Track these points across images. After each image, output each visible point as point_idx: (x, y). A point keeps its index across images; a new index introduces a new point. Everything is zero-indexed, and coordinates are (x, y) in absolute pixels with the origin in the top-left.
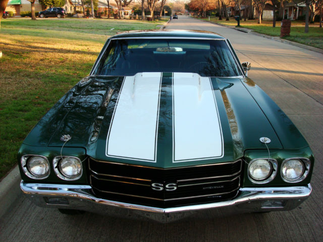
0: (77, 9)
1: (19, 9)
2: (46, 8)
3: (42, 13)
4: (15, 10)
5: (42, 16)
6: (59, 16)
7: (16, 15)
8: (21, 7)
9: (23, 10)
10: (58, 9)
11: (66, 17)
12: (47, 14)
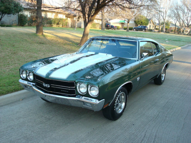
0: (157, 27)
1: (123, 25)
2: (138, 25)
3: (134, 28)
4: (121, 26)
5: (134, 30)
6: (144, 30)
7: (122, 28)
8: (125, 24)
9: (125, 26)
10: (144, 26)
11: (148, 31)
12: (137, 29)
